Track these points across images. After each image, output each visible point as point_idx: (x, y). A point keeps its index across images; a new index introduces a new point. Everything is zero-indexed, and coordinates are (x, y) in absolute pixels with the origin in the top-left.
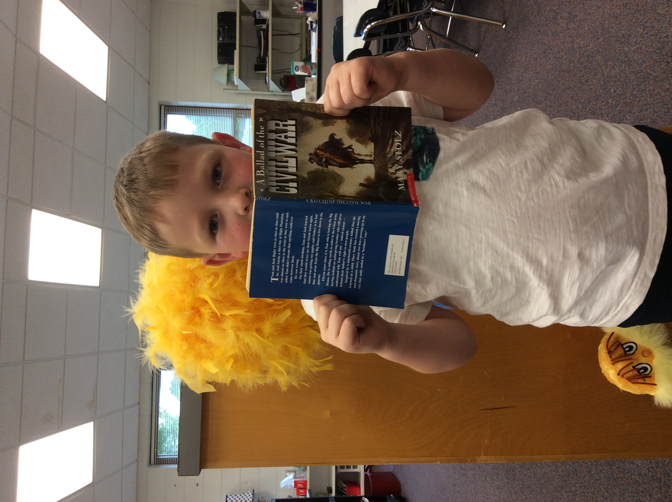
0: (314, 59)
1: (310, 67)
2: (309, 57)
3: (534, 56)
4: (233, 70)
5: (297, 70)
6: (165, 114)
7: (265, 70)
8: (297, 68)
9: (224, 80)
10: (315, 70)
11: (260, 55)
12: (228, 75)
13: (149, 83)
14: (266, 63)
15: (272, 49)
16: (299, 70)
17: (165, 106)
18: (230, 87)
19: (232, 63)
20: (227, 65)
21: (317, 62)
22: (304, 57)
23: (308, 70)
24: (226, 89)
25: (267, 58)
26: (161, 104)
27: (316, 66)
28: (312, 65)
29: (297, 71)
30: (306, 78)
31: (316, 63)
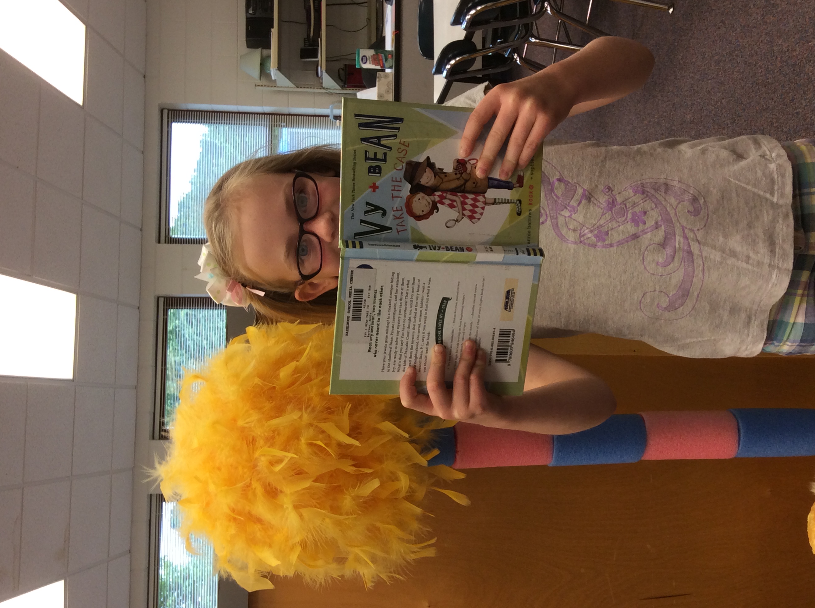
0: (389, 46)
1: (384, 58)
2: (381, 40)
3: (716, 58)
4: (269, 57)
5: (364, 61)
6: (168, 122)
7: (317, 58)
8: (365, 59)
9: (255, 72)
10: (391, 61)
11: (308, 35)
12: (261, 64)
13: (144, 77)
14: (318, 46)
15: (327, 25)
16: (368, 62)
17: (169, 110)
18: (264, 82)
19: (268, 47)
20: (260, 50)
21: (393, 49)
22: (374, 40)
23: (381, 62)
24: (258, 86)
25: (319, 39)
26: (162, 107)
27: (392, 56)
28: (387, 54)
29: (365, 63)
30: (378, 73)
31: (392, 51)
